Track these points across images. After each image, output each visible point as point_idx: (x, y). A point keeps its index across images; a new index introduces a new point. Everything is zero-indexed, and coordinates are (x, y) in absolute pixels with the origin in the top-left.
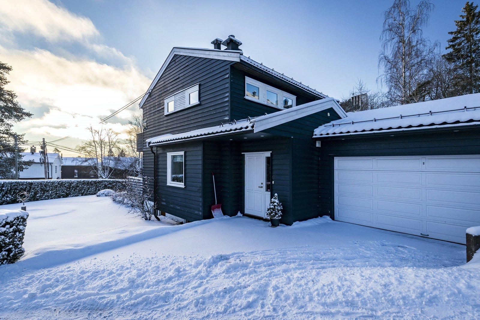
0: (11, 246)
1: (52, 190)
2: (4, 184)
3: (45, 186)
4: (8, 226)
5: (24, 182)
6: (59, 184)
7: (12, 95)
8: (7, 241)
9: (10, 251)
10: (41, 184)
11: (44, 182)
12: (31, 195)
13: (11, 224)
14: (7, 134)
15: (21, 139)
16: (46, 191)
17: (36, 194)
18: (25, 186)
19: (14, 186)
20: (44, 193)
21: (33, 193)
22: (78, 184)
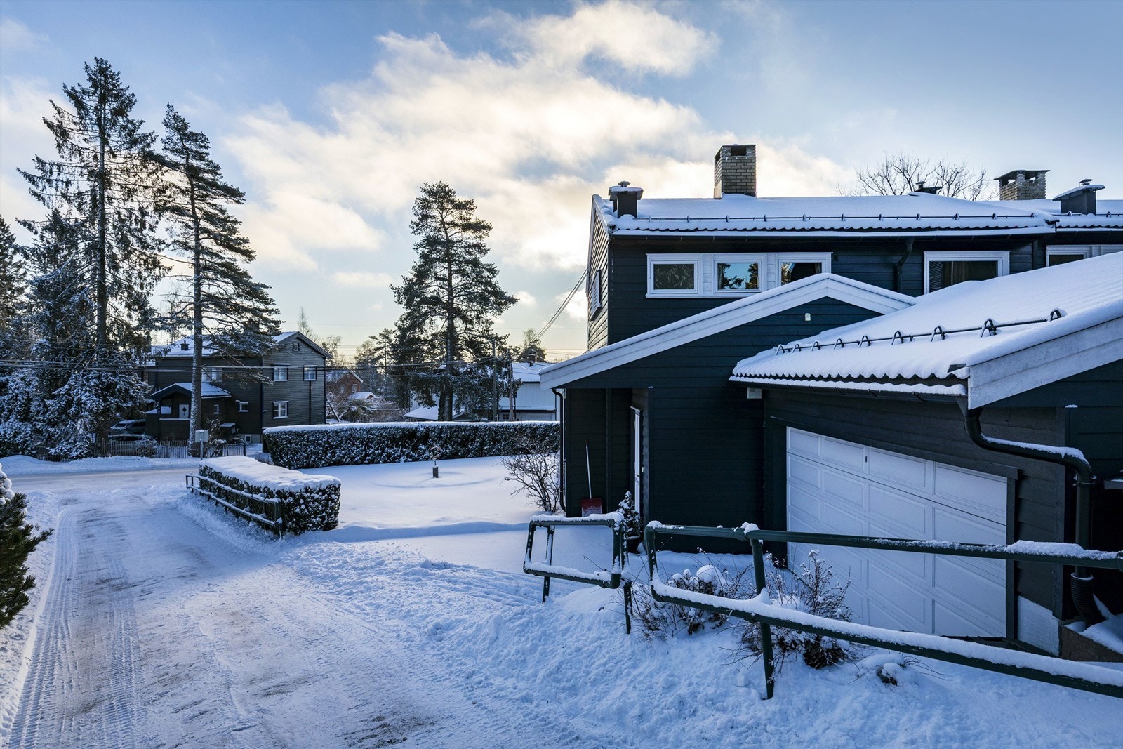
0: (324, 514)
1: (505, 440)
2: (442, 429)
3: (496, 433)
4: (320, 494)
5: (467, 426)
6: (515, 430)
7: (492, 271)
8: (321, 508)
9: (323, 518)
10: (490, 429)
11: (494, 426)
12: (477, 446)
13: (324, 492)
14: (486, 337)
15: (502, 343)
16: (496, 441)
17: (483, 444)
18: (468, 433)
19: (455, 432)
20: (494, 445)
21: (479, 444)
22: (546, 430)
